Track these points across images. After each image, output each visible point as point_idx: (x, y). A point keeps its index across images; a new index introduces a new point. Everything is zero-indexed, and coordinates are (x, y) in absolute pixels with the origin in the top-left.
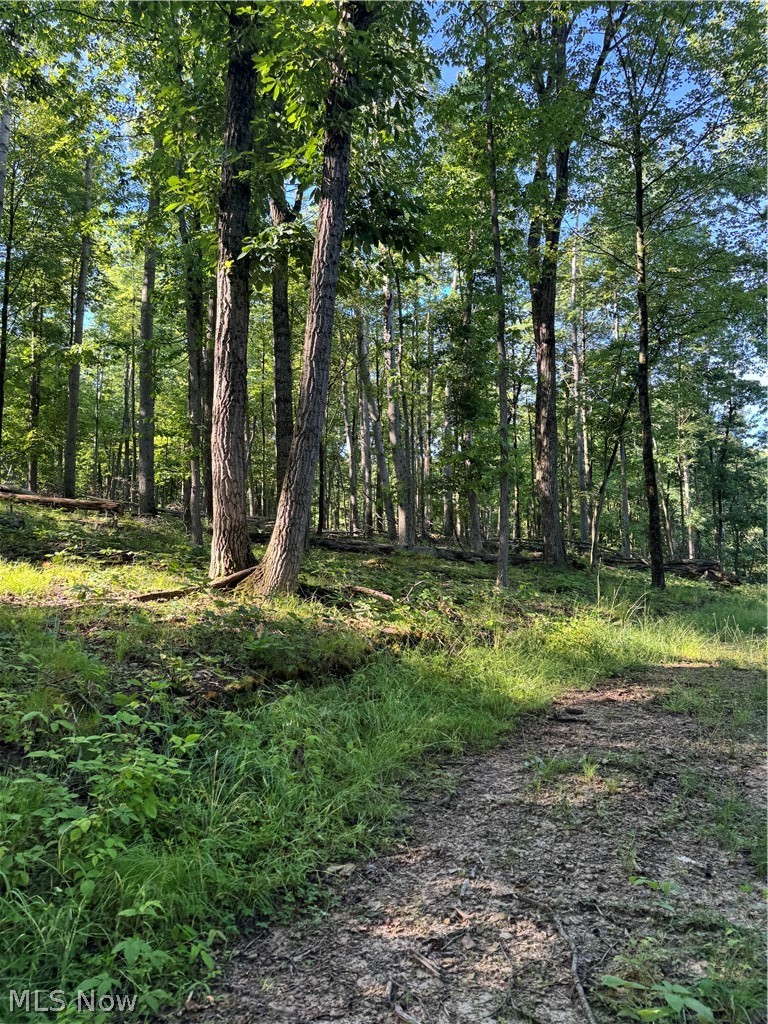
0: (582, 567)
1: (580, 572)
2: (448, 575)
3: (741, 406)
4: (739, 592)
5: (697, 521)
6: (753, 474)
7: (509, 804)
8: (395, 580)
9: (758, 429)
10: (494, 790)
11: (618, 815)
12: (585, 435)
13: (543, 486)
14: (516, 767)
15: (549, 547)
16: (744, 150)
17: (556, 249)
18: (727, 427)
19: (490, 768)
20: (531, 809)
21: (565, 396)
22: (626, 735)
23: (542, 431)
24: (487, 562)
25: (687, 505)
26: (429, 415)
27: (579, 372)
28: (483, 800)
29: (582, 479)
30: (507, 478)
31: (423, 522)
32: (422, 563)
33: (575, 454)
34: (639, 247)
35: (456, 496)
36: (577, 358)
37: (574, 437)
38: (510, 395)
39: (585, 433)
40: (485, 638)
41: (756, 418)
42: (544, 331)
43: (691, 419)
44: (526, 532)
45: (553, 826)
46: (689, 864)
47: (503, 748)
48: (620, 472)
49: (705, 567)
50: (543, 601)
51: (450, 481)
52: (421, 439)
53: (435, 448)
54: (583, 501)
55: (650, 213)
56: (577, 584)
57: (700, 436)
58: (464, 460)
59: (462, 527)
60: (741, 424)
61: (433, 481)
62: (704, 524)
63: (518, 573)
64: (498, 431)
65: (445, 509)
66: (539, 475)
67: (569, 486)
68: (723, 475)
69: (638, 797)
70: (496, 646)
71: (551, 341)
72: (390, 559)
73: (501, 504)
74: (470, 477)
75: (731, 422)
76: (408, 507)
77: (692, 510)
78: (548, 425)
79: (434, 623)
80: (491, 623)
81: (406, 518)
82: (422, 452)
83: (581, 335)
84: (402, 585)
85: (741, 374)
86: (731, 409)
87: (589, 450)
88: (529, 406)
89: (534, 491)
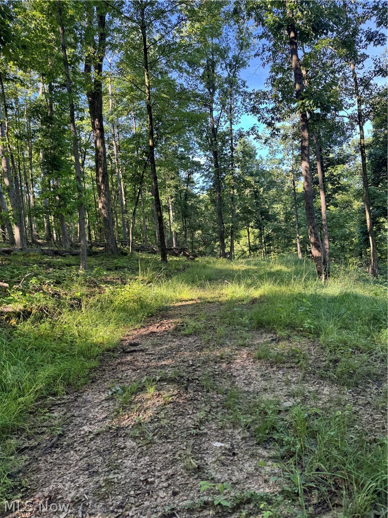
0: (126, 254)
1: (125, 257)
2: (50, 265)
3: (192, 173)
4: (198, 261)
5: (176, 228)
6: (198, 206)
7: (102, 432)
8: (13, 272)
9: (200, 185)
10: (90, 421)
11: (173, 420)
12: (122, 185)
13: (103, 211)
14: (104, 396)
15: (108, 245)
16: (195, 37)
17: (101, 75)
18: (188, 183)
19: (85, 402)
20: (117, 432)
21: (110, 163)
22: (166, 355)
23: (100, 180)
24: (73, 255)
25: (172, 221)
26: (31, 170)
27: (117, 150)
28: (82, 433)
29: (122, 208)
30: (81, 206)
31: (32, 233)
32: (32, 258)
33: (118, 195)
34: (147, 80)
35: (51, 218)
36: (115, 142)
37: (117, 185)
38: (80, 161)
39: (122, 183)
40: (76, 305)
41: (199, 180)
42: (97, 123)
43: (172, 179)
44: (94, 236)
45: (135, 444)
46: (221, 447)
47: (93, 382)
48: (141, 205)
49: (181, 250)
50: (108, 276)
51: (47, 209)
52: (27, 184)
53: (37, 189)
54: (123, 220)
55: (151, 62)
56: (125, 264)
57: (176, 187)
58: (55, 196)
59: (57, 235)
60: (193, 182)
61: (36, 209)
62: (179, 230)
63: (92, 261)
64: (75, 178)
65: (45, 225)
66: (100, 205)
67: (116, 212)
68: (186, 206)
69: (181, 401)
70: (83, 309)
71: (101, 129)
72: (10, 258)
73: (79, 222)
74: (60, 206)
75: (189, 181)
76: (20, 225)
77: (174, 223)
78: (103, 177)
79: (40, 300)
80: (79, 294)
81: (20, 231)
82: (28, 192)
83: (116, 131)
84: (18, 275)
85: (193, 157)
86: (189, 175)
87: (125, 193)
88: (91, 168)
89: (98, 215)
